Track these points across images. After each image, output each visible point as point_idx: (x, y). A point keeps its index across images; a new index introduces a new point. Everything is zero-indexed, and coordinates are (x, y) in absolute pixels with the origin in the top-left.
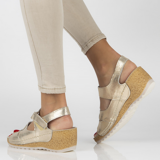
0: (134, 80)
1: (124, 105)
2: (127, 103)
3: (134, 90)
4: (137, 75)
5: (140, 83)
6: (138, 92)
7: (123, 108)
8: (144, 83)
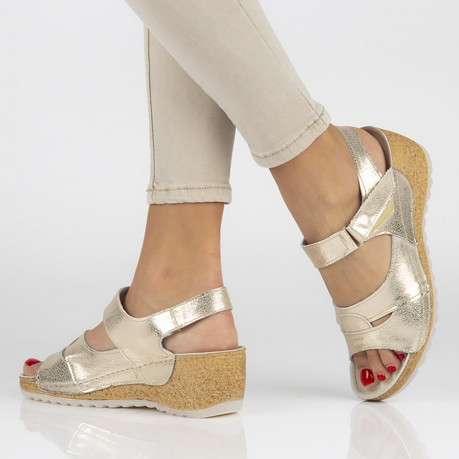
0: (195, 373)
1: (134, 386)
2: (144, 390)
3: (176, 387)
4: (213, 369)
5: (202, 390)
6: (180, 399)
7: (127, 388)
8: (211, 399)
